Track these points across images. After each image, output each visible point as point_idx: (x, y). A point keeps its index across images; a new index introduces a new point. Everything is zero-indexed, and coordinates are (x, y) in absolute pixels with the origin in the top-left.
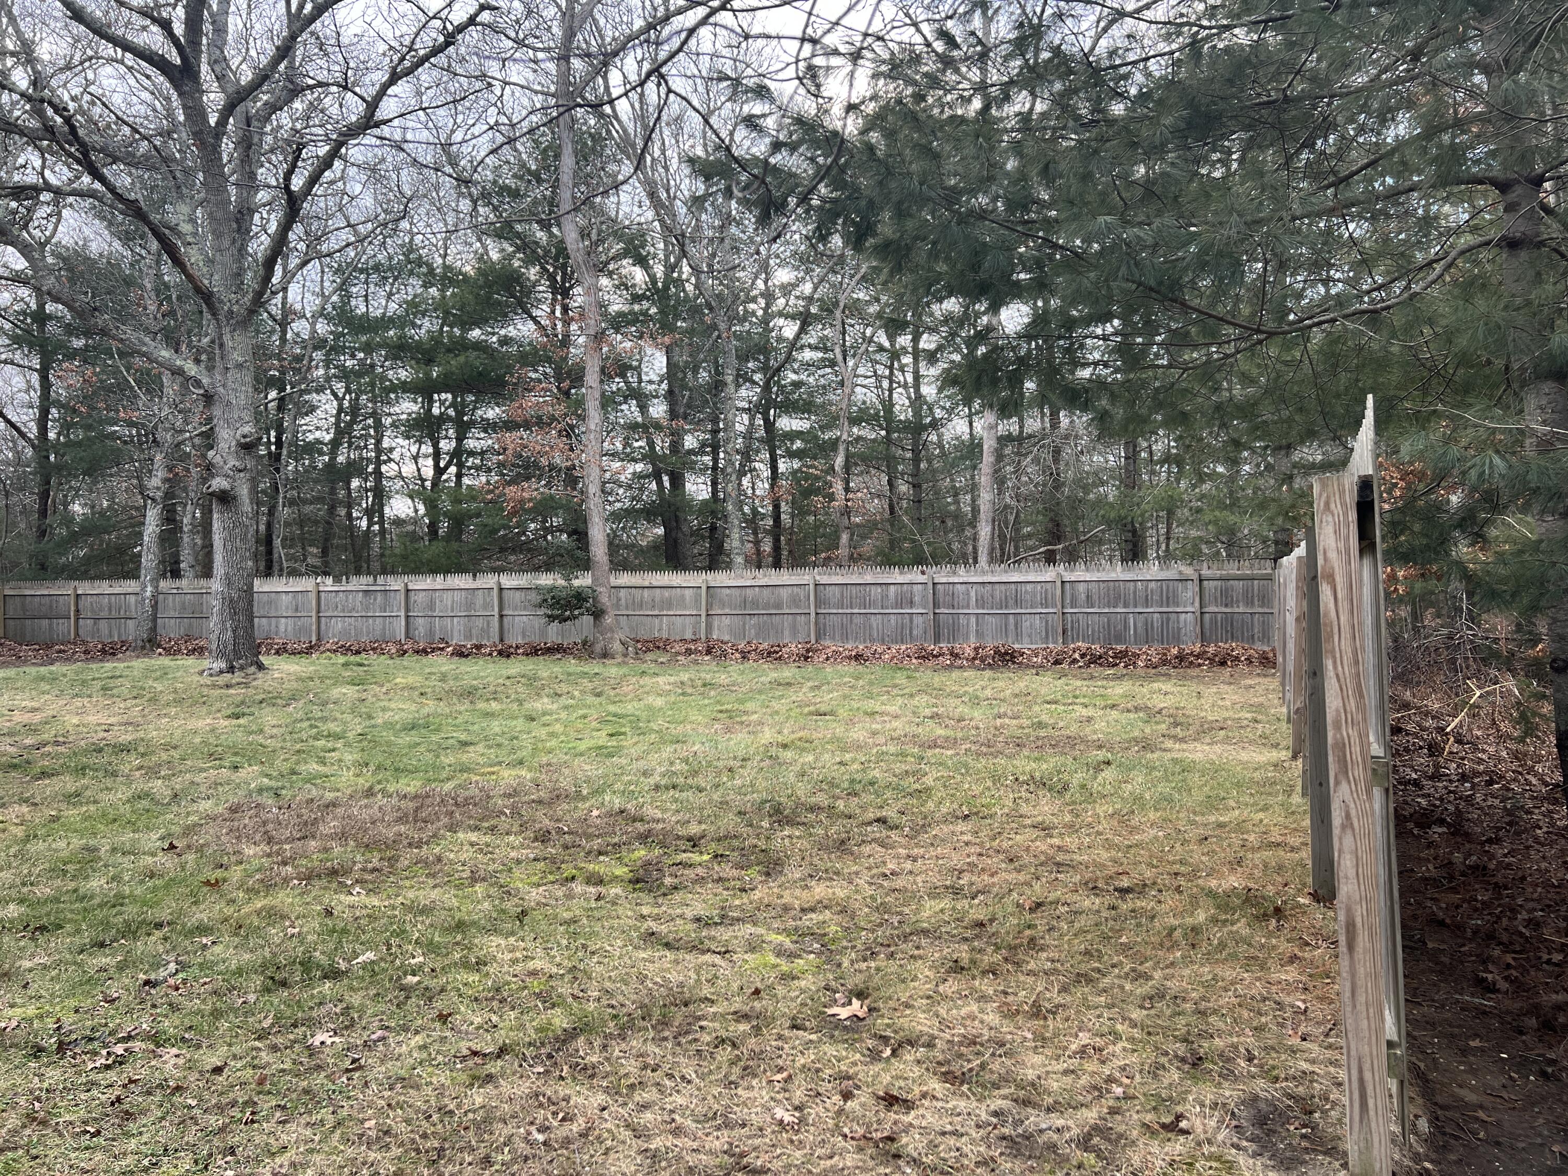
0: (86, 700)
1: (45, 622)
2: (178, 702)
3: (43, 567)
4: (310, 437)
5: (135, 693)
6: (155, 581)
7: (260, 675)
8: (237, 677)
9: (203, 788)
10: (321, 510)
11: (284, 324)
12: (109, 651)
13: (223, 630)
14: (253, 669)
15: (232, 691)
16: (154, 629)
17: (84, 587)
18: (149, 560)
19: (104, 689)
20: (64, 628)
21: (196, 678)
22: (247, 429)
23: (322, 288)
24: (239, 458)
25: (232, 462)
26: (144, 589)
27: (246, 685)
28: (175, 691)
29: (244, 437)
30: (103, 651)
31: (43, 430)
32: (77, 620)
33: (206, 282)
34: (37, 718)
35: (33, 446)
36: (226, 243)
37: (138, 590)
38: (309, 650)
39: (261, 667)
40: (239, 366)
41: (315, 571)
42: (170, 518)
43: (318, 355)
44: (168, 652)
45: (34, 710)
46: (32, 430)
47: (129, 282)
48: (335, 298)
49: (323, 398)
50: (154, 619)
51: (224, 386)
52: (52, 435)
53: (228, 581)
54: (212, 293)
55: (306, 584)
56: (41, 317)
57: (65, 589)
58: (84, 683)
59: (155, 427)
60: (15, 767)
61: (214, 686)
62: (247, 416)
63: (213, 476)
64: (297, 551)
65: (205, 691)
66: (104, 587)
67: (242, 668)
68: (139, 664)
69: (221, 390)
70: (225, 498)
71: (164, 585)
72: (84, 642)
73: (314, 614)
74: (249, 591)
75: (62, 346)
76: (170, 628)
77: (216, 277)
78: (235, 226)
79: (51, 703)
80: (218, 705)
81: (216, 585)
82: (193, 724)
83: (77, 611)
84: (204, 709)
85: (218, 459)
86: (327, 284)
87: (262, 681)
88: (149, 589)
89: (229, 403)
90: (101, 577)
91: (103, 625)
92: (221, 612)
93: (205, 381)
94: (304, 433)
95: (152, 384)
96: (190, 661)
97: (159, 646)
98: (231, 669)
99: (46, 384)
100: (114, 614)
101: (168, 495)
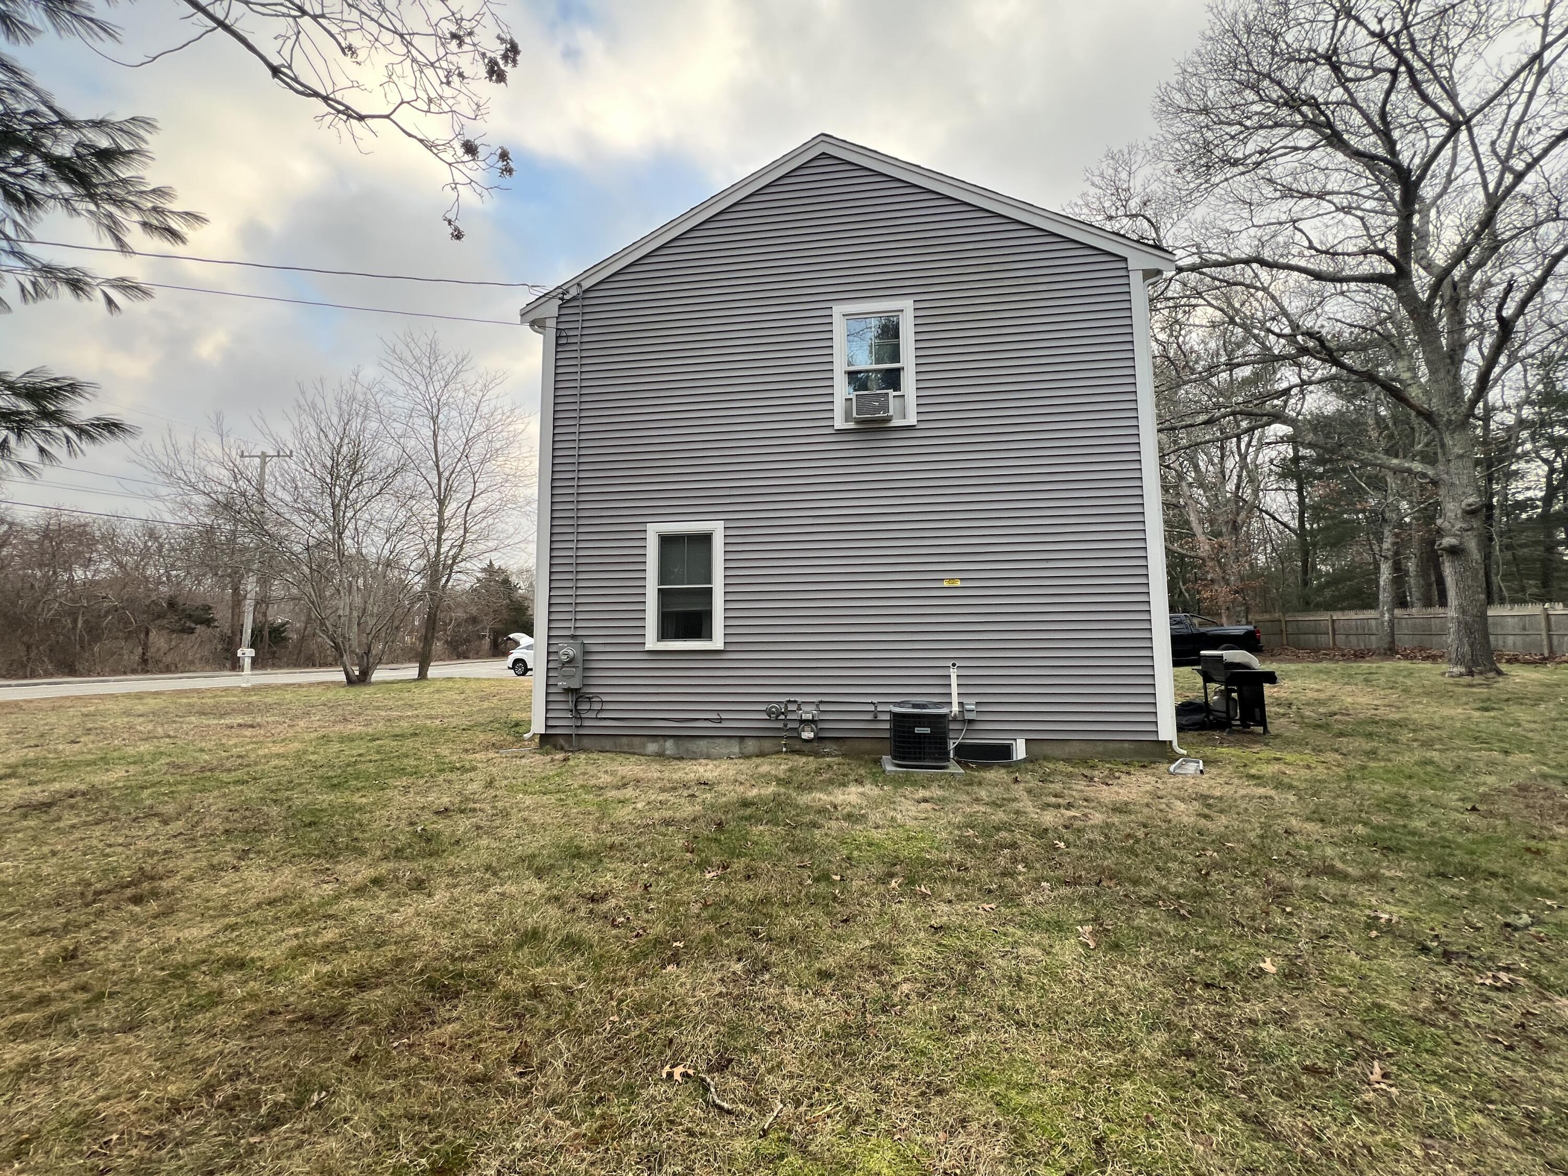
0: (1354, 687)
1: (1312, 637)
2: (1428, 694)
3: (1308, 603)
4: (1520, 497)
5: (1391, 685)
6: (1391, 610)
7: (1500, 679)
8: (1477, 679)
9: (1481, 764)
10: (1539, 551)
11: (1486, 419)
12: (1360, 656)
13: (1461, 644)
14: (1491, 675)
15: (1474, 690)
16: (1393, 642)
17: (1337, 615)
18: (1385, 596)
19: (1366, 680)
20: (1324, 639)
21: (1440, 678)
22: (1471, 500)
23: (1526, 383)
24: (1464, 520)
25: (1459, 525)
26: (1383, 615)
27: (1488, 686)
28: (1423, 686)
29: (1470, 505)
30: (1355, 655)
31: (1302, 523)
32: (1334, 635)
33: (1426, 406)
34: (1322, 696)
35: (1296, 534)
36: (1442, 374)
37: (1378, 616)
38: (1543, 661)
39: (1500, 673)
40: (1460, 457)
41: (1542, 599)
42: (1397, 567)
43: (1525, 434)
44: (1406, 657)
45: (1318, 690)
46: (1294, 524)
47: (1355, 424)
48: (1540, 387)
49: (1533, 465)
50: (1392, 635)
51: (1447, 473)
52: (1308, 526)
53: (1463, 610)
54: (1432, 412)
55: (1534, 609)
56: (1296, 459)
57: (1324, 617)
58: (1350, 676)
59: (1383, 511)
60: (1320, 726)
61: (1457, 685)
62: (1469, 490)
63: (1443, 537)
64: (1515, 585)
65: (1450, 688)
66: (1352, 615)
67: (1481, 673)
68: (1388, 666)
69: (1445, 477)
70: (1455, 552)
71: (1397, 612)
72: (1340, 649)
73: (1544, 633)
74: (1484, 617)
75: (1311, 474)
76: (1405, 641)
77: (1434, 400)
78: (1448, 361)
79: (1329, 688)
80: (1464, 699)
81: (1452, 612)
82: (1446, 712)
83: (1334, 630)
84: (1452, 702)
85: (1446, 525)
86: (1529, 378)
87: (1501, 682)
88: (1387, 615)
89: (1452, 484)
90: (1350, 608)
91: (1353, 639)
92: (1458, 631)
93: (1430, 473)
94: (1513, 494)
95: (1378, 484)
96: (1428, 665)
97: (1398, 653)
98: (1471, 673)
99: (1301, 498)
100: (1360, 631)
101: (1397, 553)
